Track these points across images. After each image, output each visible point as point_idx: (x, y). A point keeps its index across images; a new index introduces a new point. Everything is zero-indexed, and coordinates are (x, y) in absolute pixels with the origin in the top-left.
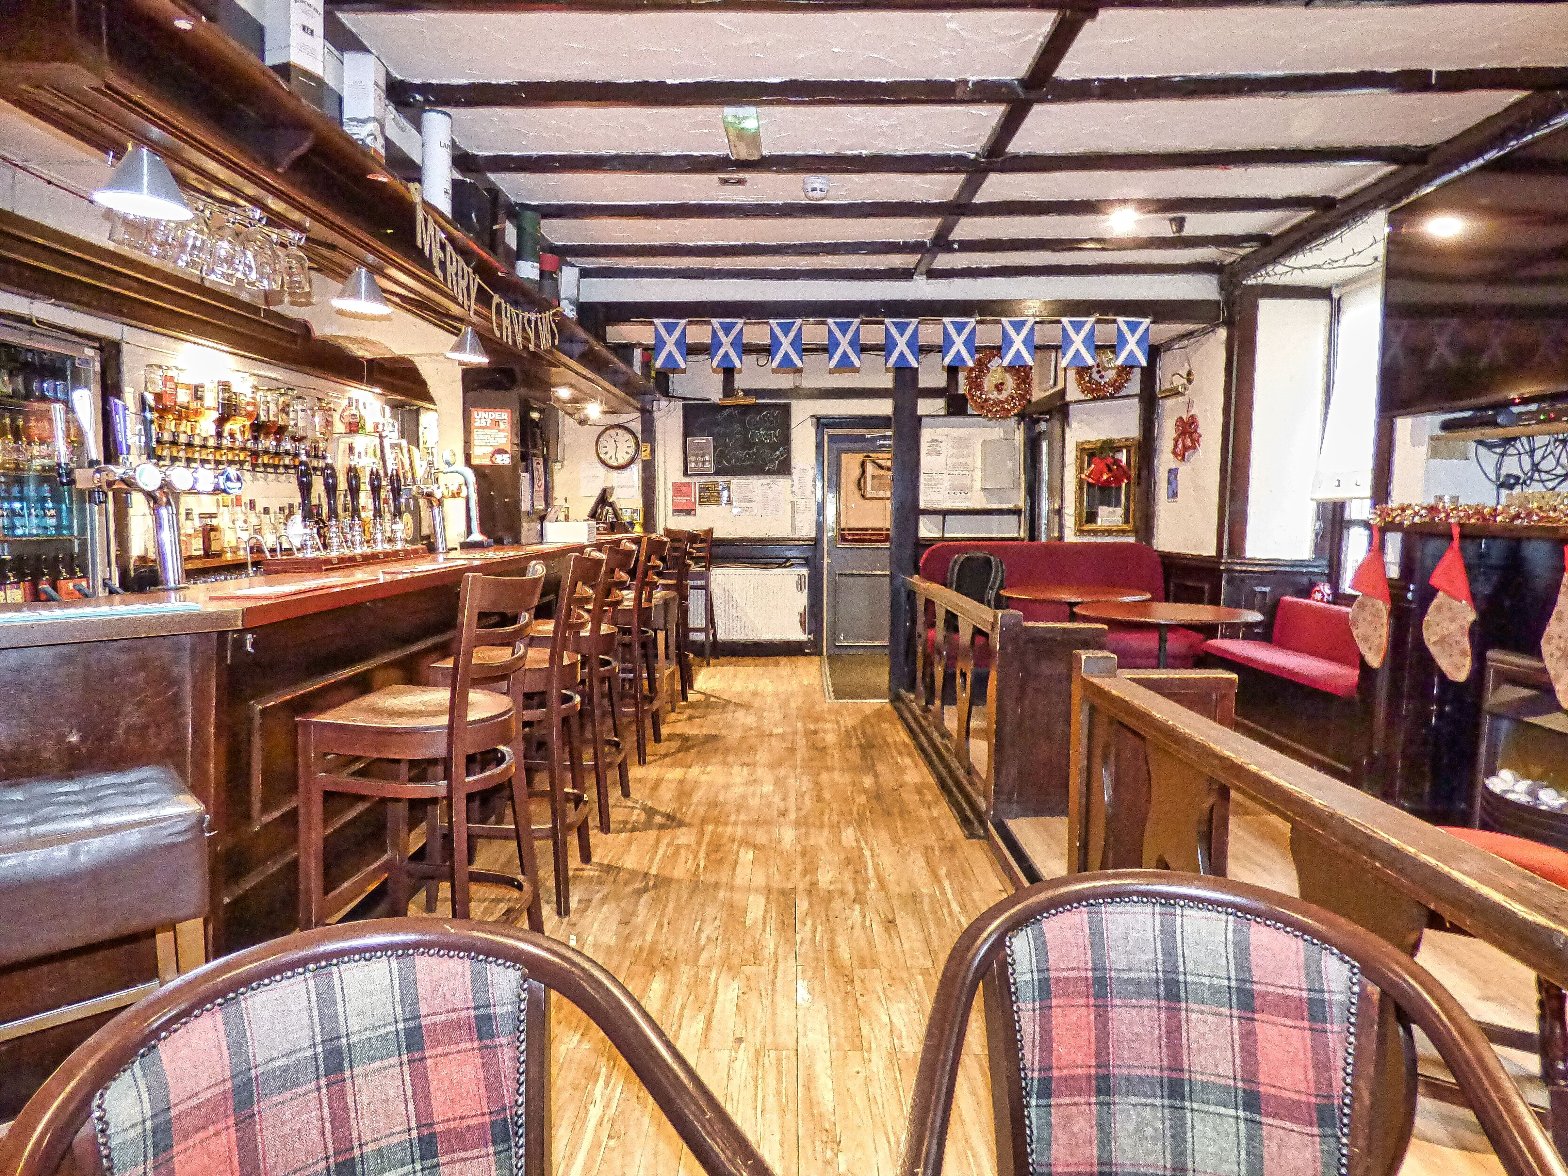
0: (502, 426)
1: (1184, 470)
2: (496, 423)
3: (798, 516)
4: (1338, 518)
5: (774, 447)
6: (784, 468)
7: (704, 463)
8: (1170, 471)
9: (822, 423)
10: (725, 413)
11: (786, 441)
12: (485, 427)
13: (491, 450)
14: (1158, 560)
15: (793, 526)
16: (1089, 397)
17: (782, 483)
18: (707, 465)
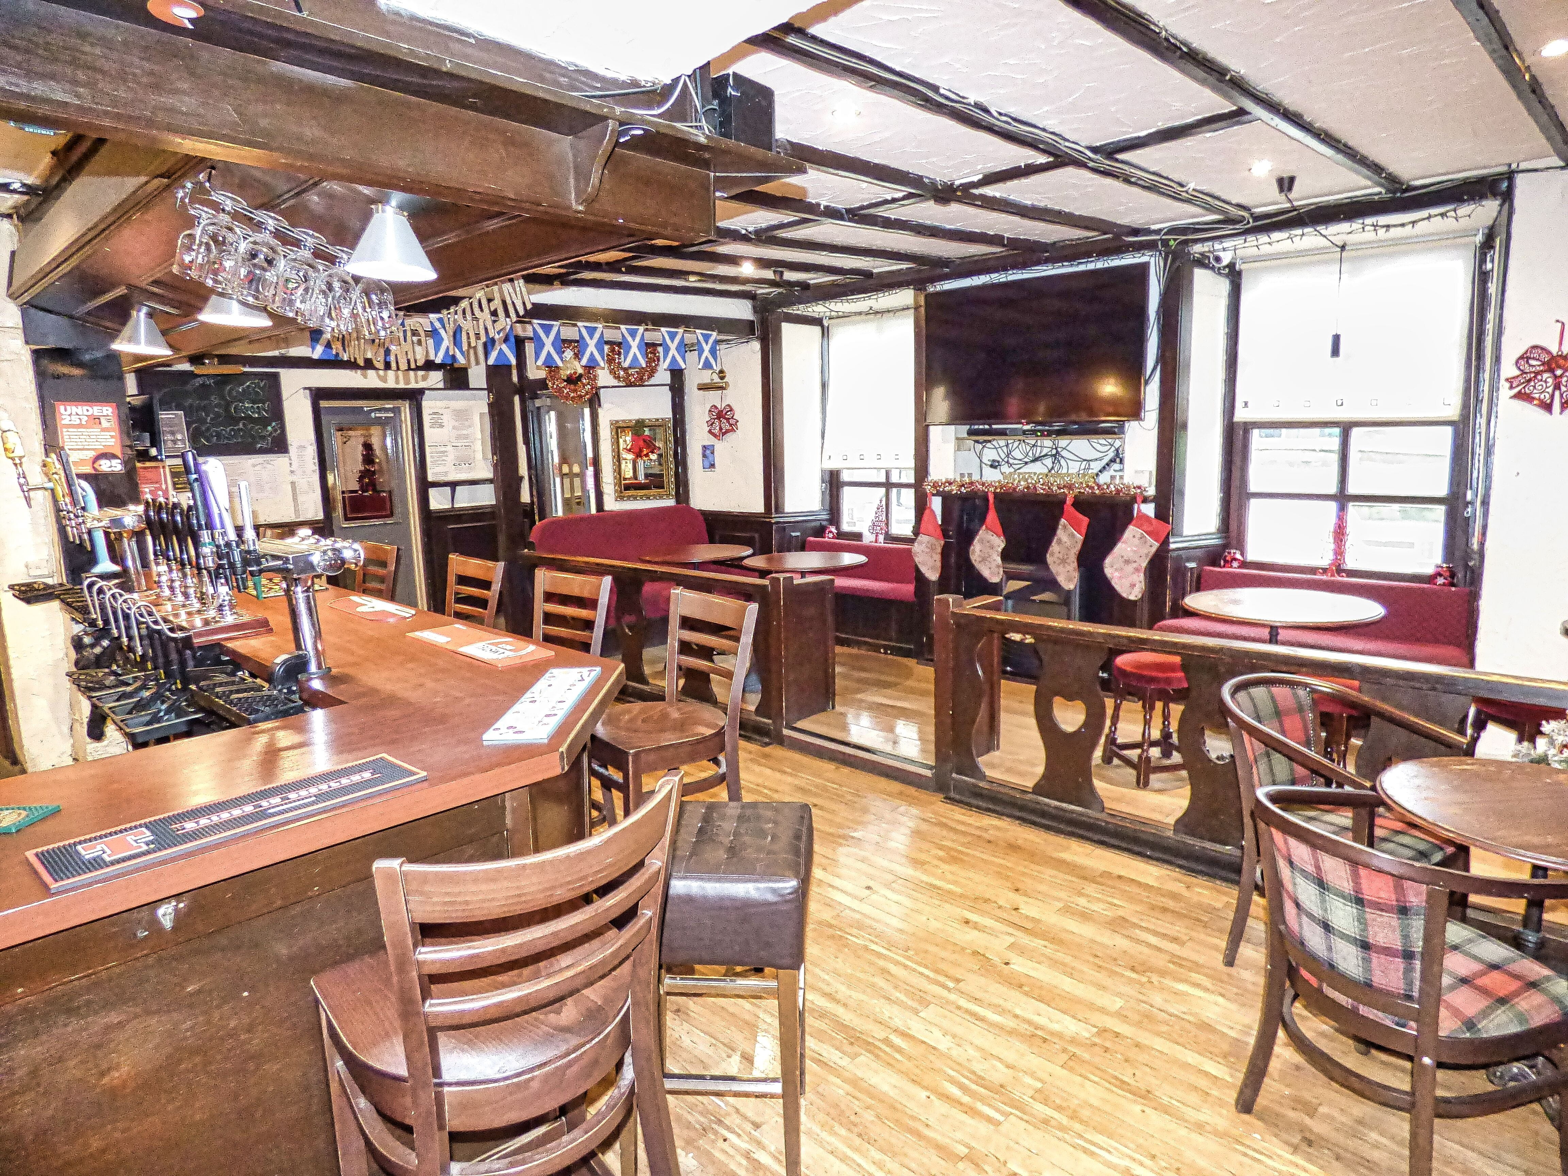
0: (105, 424)
1: (720, 447)
2: (97, 419)
3: (300, 499)
4: (834, 481)
5: (264, 422)
6: (280, 445)
7: (175, 442)
8: (705, 447)
9: (318, 395)
10: (200, 381)
11: (278, 414)
12: (80, 426)
13: (92, 454)
14: (701, 518)
15: (296, 511)
16: (624, 384)
17: (278, 461)
18: (180, 445)
